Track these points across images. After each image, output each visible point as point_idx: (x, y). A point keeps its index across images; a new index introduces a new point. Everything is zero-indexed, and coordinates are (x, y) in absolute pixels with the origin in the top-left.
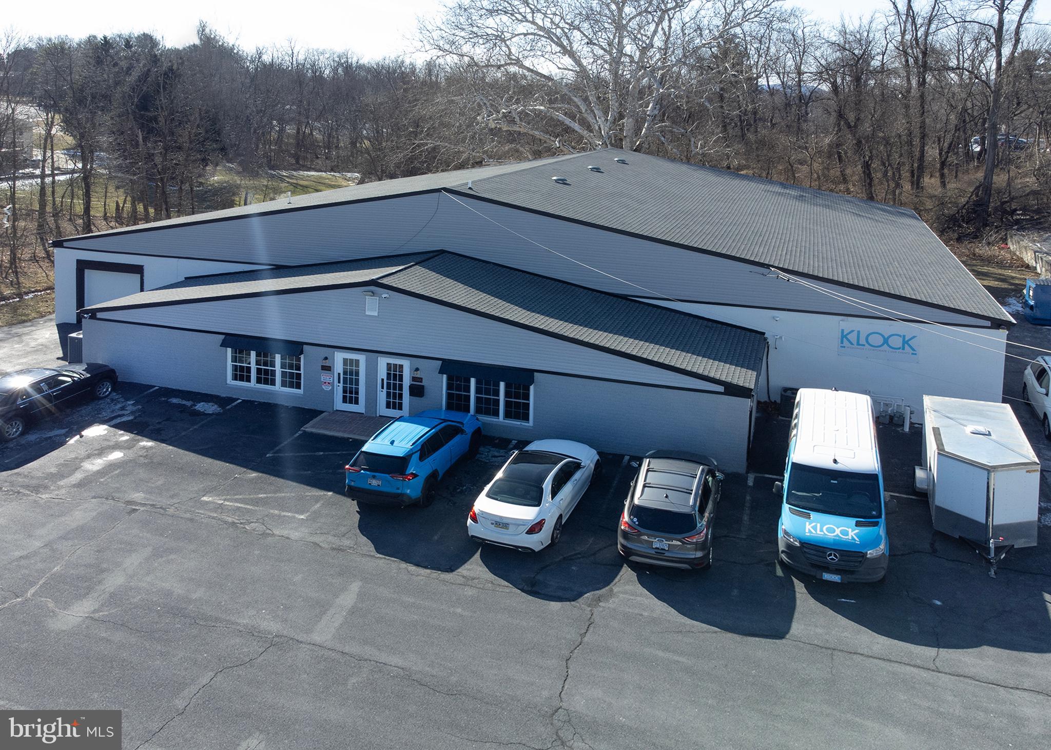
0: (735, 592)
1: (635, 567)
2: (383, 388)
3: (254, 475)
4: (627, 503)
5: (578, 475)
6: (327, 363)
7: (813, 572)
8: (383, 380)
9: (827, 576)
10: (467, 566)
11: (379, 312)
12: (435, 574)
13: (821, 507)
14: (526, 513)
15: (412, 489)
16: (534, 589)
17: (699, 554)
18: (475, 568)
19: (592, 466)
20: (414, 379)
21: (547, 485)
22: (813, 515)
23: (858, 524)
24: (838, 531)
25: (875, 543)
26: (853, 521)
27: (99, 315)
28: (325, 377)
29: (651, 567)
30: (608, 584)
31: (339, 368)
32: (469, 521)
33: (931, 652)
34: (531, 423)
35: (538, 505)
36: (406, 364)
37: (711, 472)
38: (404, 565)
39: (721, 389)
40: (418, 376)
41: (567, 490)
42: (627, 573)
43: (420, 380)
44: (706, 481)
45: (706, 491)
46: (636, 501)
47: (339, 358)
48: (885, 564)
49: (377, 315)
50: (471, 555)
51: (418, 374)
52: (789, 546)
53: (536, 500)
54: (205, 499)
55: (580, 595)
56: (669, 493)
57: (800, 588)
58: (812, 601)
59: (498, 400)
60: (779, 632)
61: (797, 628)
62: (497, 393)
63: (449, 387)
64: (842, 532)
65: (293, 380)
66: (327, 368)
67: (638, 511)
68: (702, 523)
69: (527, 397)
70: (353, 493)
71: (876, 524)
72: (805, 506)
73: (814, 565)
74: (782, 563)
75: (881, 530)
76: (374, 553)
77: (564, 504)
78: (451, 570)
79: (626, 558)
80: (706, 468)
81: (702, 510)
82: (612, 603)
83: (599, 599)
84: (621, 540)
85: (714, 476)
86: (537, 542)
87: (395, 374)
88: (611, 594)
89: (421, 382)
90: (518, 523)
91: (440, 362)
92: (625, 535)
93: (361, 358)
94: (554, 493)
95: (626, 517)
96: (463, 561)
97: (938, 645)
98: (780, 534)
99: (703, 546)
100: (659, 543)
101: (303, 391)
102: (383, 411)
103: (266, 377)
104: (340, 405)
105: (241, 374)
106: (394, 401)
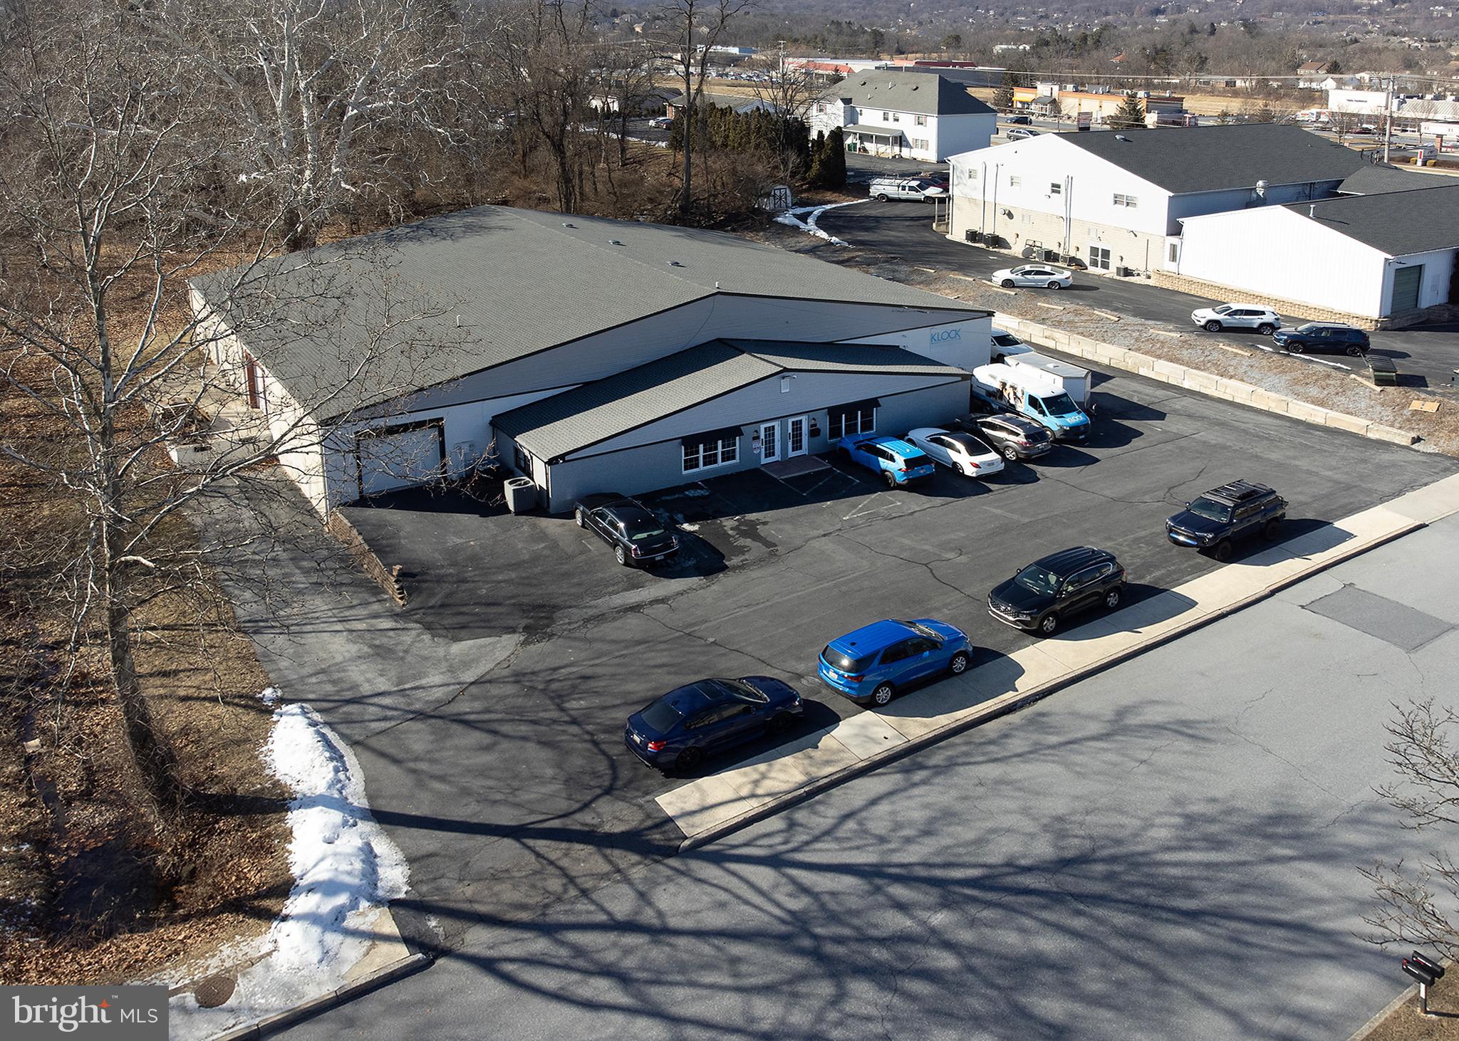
2: (790, 439)
3: (829, 503)
6: (754, 435)
8: (790, 434)
11: (790, 389)
18: (992, 486)
20: (811, 426)
27: (567, 458)
28: (756, 444)
31: (762, 435)
34: (875, 430)
36: (804, 418)
39: (960, 379)
40: (815, 423)
47: (763, 426)
49: (788, 391)
52: (1065, 431)
55: (1037, 477)
59: (857, 423)
62: (857, 418)
63: (830, 423)
65: (730, 455)
66: (757, 438)
69: (872, 415)
76: (957, 499)
87: (797, 425)
89: (817, 426)
91: (827, 410)
93: (776, 424)
96: (986, 487)
97: (1125, 444)
100: (1041, 446)
101: (737, 460)
102: (791, 454)
103: (710, 460)
104: (764, 461)
105: (692, 464)
106: (797, 445)
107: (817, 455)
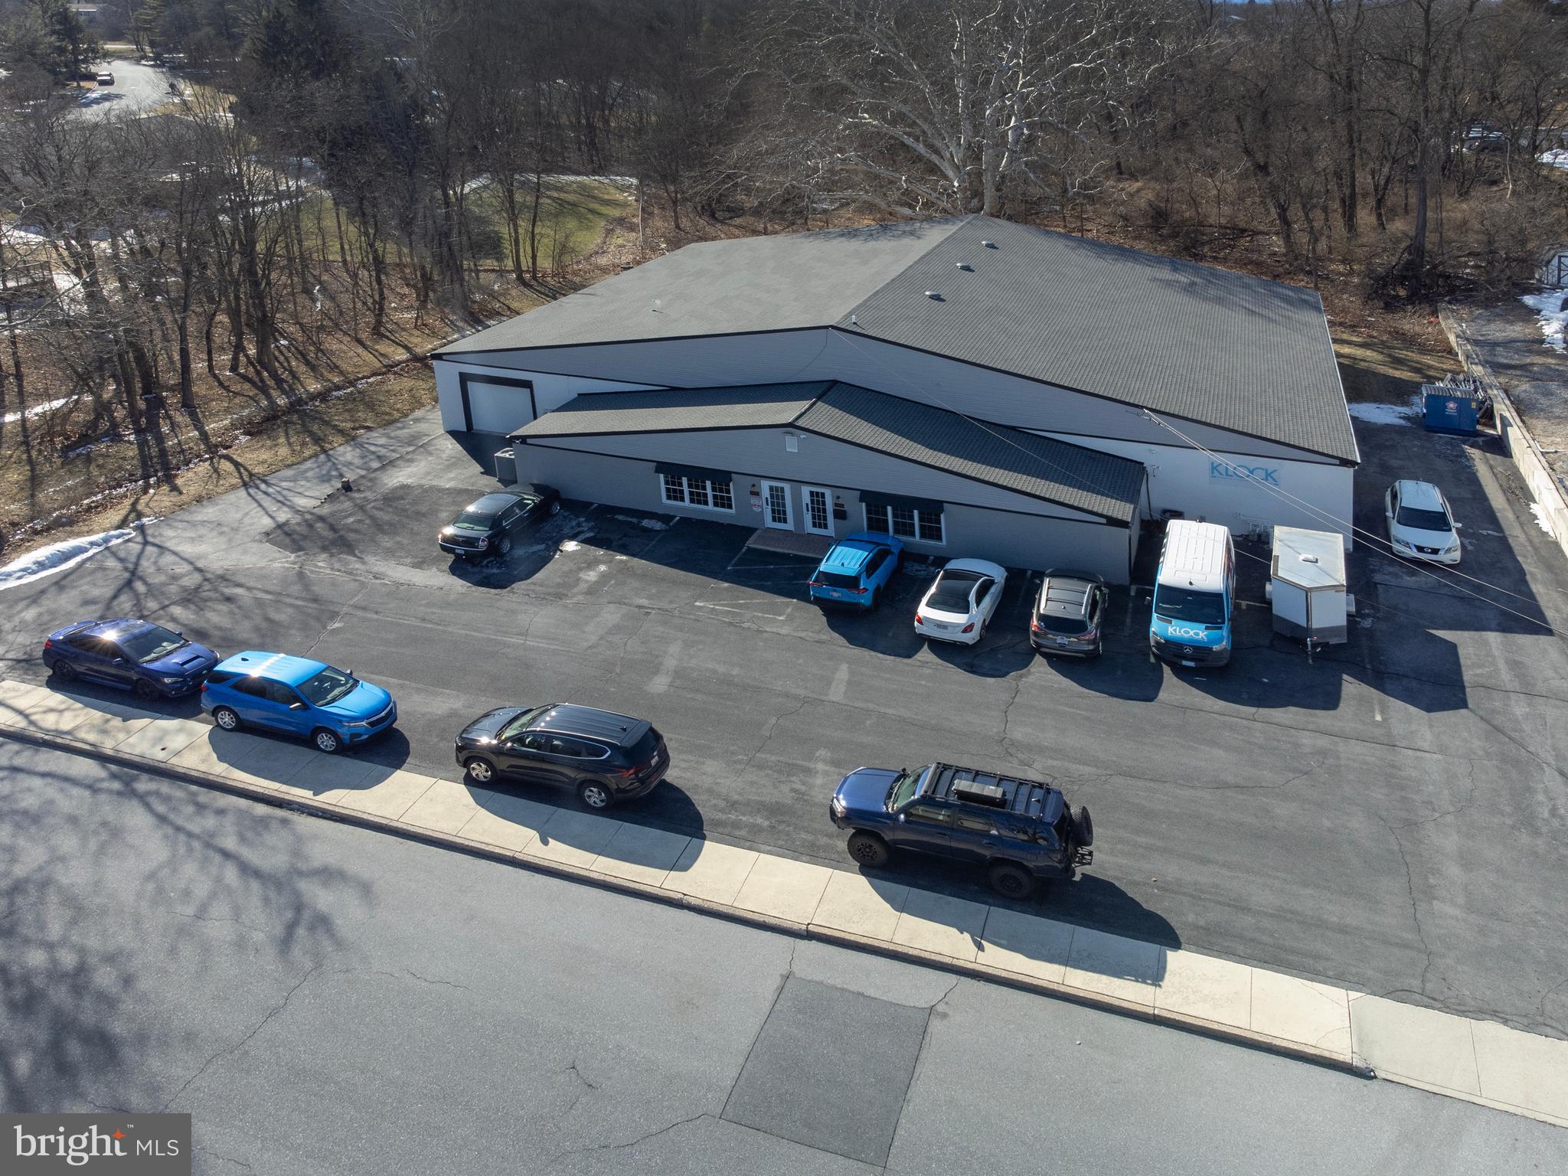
0: (1119, 673)
1: (1045, 655)
2: (808, 511)
3: (726, 585)
4: (1035, 611)
5: (993, 590)
6: (755, 489)
7: (1175, 660)
8: (807, 505)
9: (1185, 663)
10: (919, 654)
11: (798, 448)
12: (899, 659)
13: (1180, 615)
14: (959, 619)
15: (865, 600)
16: (972, 669)
17: (1091, 647)
18: (925, 654)
19: (1003, 581)
20: (836, 505)
21: (972, 597)
22: (1174, 621)
23: (1207, 628)
24: (1192, 633)
25: (1220, 640)
26: (1203, 626)
27: (529, 441)
28: (754, 500)
29: (1056, 655)
30: (1026, 666)
31: (766, 493)
32: (916, 623)
33: (1253, 710)
34: (944, 542)
35: (967, 612)
37: (1098, 588)
38: (873, 653)
39: (1104, 521)
40: (840, 503)
41: (987, 601)
42: (1038, 659)
44: (1095, 595)
45: (1094, 604)
46: (1042, 611)
47: (767, 483)
48: (1227, 656)
49: (796, 451)
50: (921, 647)
51: (840, 501)
52: (1157, 643)
53: (965, 609)
54: (697, 604)
55: (1007, 673)
56: (1066, 605)
57: (1167, 670)
58: (1175, 679)
59: (913, 524)
60: (1149, 697)
61: (1162, 695)
62: (912, 518)
63: (869, 512)
64: (1195, 634)
65: (723, 502)
66: (757, 494)
67: (1042, 618)
68: (1092, 626)
69: (939, 522)
70: (818, 601)
71: (1220, 628)
72: (1169, 615)
73: (1175, 656)
74: (1153, 653)
75: (1225, 632)
76: (848, 644)
77: (986, 611)
78: (909, 656)
79: (1038, 649)
80: (1095, 585)
81: (1091, 617)
82: (1031, 679)
83: (1021, 676)
84: (1032, 637)
85: (1101, 591)
86: (970, 638)
87: (817, 499)
88: (1029, 673)
90: (955, 626)
91: (859, 492)
92: (1035, 633)
93: (787, 487)
94: (978, 603)
95: (1035, 622)
96: (917, 651)
97: (1259, 706)
98: (1151, 634)
99: (1094, 642)
100: (1061, 639)
101: (734, 511)
102: (811, 530)
103: (697, 498)
104: (771, 524)
105: (674, 495)
106: (820, 521)
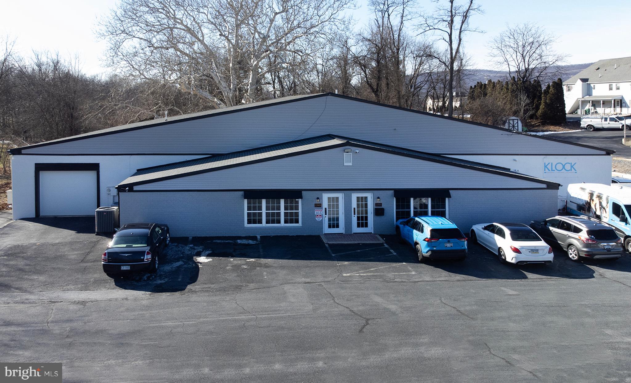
2: (355, 214)
3: (347, 263)
6: (318, 202)
8: (354, 209)
11: (352, 163)
20: (376, 205)
27: (135, 188)
28: (317, 212)
31: (325, 204)
36: (370, 196)
39: (544, 186)
40: (379, 202)
43: (380, 204)
47: (326, 196)
49: (351, 165)
54: (345, 275)
59: (427, 211)
62: (426, 207)
63: (397, 207)
65: (293, 218)
66: (319, 206)
69: (444, 207)
82: (609, 276)
87: (362, 201)
89: (381, 206)
91: (393, 191)
93: (340, 196)
101: (300, 224)
102: (356, 229)
103: (273, 218)
104: (327, 230)
105: (254, 219)
106: (362, 222)
107: (380, 235)
